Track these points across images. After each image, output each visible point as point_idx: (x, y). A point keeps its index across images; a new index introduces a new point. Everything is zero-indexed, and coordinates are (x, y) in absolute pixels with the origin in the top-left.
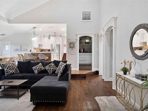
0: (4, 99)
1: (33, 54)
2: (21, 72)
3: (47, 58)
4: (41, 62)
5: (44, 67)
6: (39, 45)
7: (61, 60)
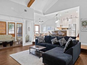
0: (34, 56)
1: (55, 32)
2: (46, 42)
3: (64, 34)
4: (57, 37)
5: (58, 40)
6: (61, 25)
7: (77, 36)
